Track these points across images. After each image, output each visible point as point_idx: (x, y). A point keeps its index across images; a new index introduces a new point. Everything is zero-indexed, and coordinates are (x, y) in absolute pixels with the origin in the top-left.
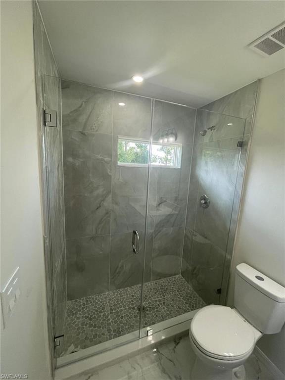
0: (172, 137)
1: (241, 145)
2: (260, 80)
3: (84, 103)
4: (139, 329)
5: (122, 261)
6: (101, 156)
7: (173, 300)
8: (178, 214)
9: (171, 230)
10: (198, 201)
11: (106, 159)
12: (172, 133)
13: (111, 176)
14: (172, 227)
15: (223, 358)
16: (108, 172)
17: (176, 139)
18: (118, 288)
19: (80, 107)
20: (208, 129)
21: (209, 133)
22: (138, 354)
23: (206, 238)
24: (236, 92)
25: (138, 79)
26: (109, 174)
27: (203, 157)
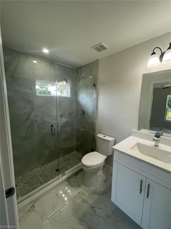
0: (65, 81)
1: (94, 85)
2: (98, 60)
3: (12, 59)
4: (59, 175)
5: (43, 149)
6: (26, 90)
7: (73, 162)
8: (71, 121)
9: (69, 128)
10: (80, 112)
11: (29, 92)
12: (64, 80)
13: (32, 102)
14: (69, 127)
15: (93, 166)
16: (31, 99)
17: (67, 83)
18: (43, 165)
19: (9, 61)
20: (81, 78)
21: (82, 80)
22: (59, 185)
23: (85, 128)
24: (91, 63)
25: (46, 51)
26: (32, 100)
27: (80, 91)
